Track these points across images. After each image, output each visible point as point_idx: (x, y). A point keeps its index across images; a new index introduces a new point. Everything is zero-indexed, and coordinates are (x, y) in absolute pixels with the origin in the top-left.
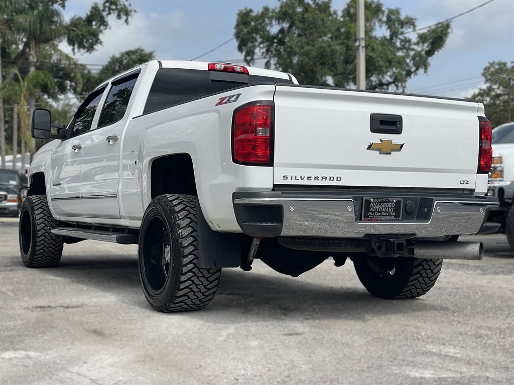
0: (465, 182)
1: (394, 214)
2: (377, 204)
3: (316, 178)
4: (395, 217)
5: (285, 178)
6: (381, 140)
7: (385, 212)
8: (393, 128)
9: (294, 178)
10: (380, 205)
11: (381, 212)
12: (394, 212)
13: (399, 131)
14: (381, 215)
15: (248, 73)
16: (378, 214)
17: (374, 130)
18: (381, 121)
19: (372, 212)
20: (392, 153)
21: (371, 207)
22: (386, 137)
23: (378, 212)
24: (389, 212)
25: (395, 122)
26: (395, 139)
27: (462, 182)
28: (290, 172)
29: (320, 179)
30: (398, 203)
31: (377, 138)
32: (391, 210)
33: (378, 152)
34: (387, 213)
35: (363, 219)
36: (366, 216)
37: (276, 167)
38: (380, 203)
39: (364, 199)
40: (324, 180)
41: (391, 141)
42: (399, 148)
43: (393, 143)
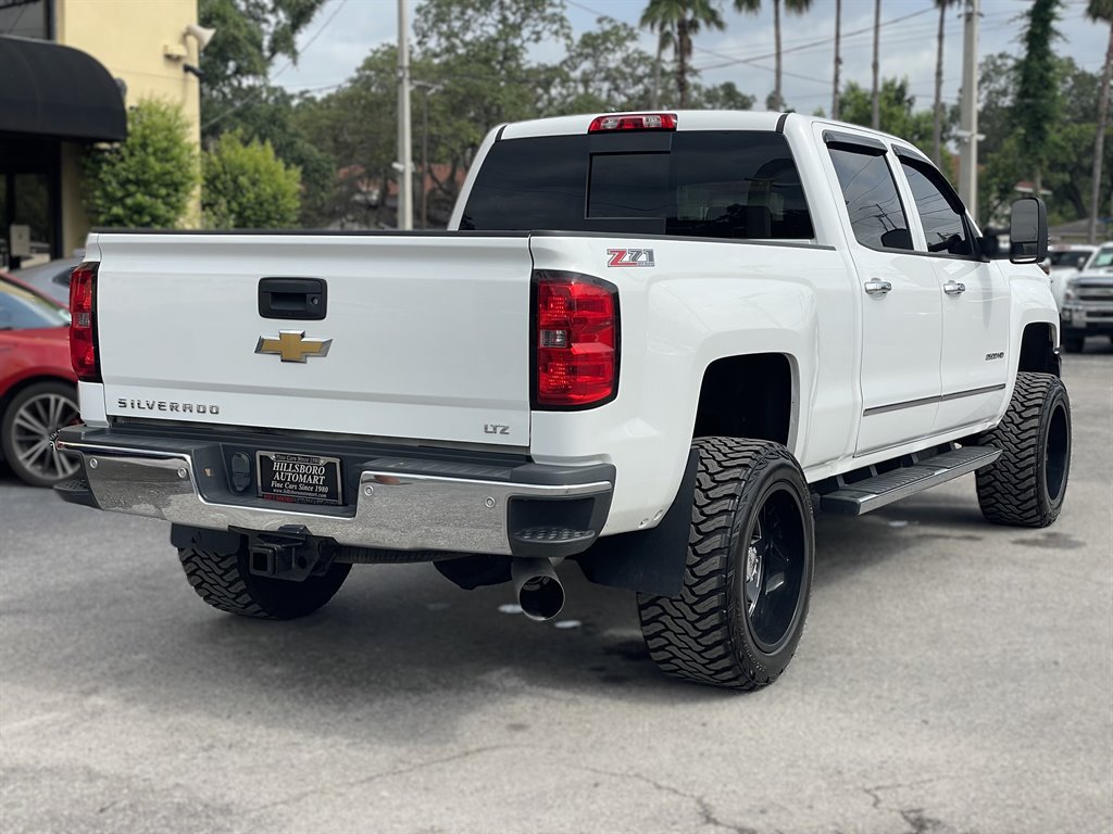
0: (499, 430)
1: (326, 489)
2: (288, 467)
3: (174, 408)
4: (332, 494)
5: (122, 403)
6: (281, 334)
7: (306, 484)
8: (298, 307)
9: (136, 405)
10: (293, 468)
11: (297, 483)
12: (324, 485)
13: (319, 313)
14: (297, 490)
15: (674, 129)
16: (290, 487)
17: (266, 311)
18: (273, 293)
19: (280, 482)
20: (309, 359)
21: (276, 472)
22: (293, 327)
23: (291, 482)
24: (314, 485)
25: (306, 294)
26: (312, 331)
27: (490, 429)
28: (131, 394)
29: (180, 408)
30: (330, 467)
31: (275, 328)
32: (319, 481)
33: (279, 357)
34: (311, 485)
35: (261, 493)
36: (267, 487)
37: (108, 383)
38: (294, 465)
39: (259, 453)
40: (188, 411)
41: (303, 336)
42: (322, 349)
43: (304, 340)
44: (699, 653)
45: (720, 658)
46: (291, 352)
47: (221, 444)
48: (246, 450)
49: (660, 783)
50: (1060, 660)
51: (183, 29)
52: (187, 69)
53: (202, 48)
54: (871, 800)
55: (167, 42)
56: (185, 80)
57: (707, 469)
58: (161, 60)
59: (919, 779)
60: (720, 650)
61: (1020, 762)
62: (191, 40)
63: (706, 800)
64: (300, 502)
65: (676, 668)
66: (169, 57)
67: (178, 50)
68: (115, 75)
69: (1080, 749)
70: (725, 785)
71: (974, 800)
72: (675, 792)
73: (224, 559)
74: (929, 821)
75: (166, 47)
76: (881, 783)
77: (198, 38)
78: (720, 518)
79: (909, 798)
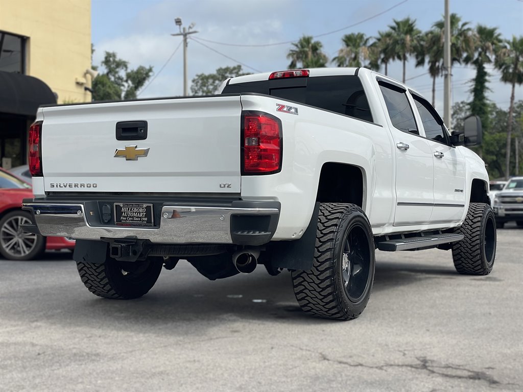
0: (226, 186)
1: (146, 219)
2: (128, 210)
3: (76, 186)
4: (149, 221)
5: (52, 186)
6: (126, 147)
7: (137, 217)
8: (134, 134)
9: (58, 186)
10: (131, 210)
11: (133, 217)
12: (145, 217)
13: (144, 137)
14: (133, 220)
15: (308, 76)
16: (130, 219)
17: (119, 138)
18: (123, 129)
19: (125, 217)
20: (139, 158)
21: (123, 212)
22: (131, 144)
23: (130, 217)
24: (141, 218)
25: (137, 128)
26: (140, 145)
27: (222, 186)
29: (79, 186)
30: (148, 208)
31: (123, 145)
32: (143, 215)
33: (125, 159)
34: (139, 217)
35: (116, 223)
36: (119, 220)
37: (46, 176)
38: (131, 208)
39: (115, 204)
40: (82, 187)
41: (136, 147)
42: (145, 153)
43: (137, 149)
44: (321, 300)
45: (331, 301)
46: (130, 156)
47: (97, 201)
48: (109, 203)
49: (302, 348)
50: (492, 313)
51: (85, 71)
52: (86, 89)
53: (93, 80)
54: (402, 354)
55: (77, 77)
56: (85, 94)
57: (324, 214)
58: (74, 85)
59: (424, 347)
60: (330, 298)
61: (473, 343)
62: (89, 76)
63: (323, 353)
64: (134, 225)
65: (310, 308)
66: (78, 84)
67: (82, 80)
68: (54, 90)
69: (501, 339)
70: (333, 349)
71: (450, 354)
72: (309, 351)
73: (98, 268)
74: (430, 360)
75: (76, 79)
76: (406, 349)
77: (92, 75)
78: (330, 235)
79: (419, 354)
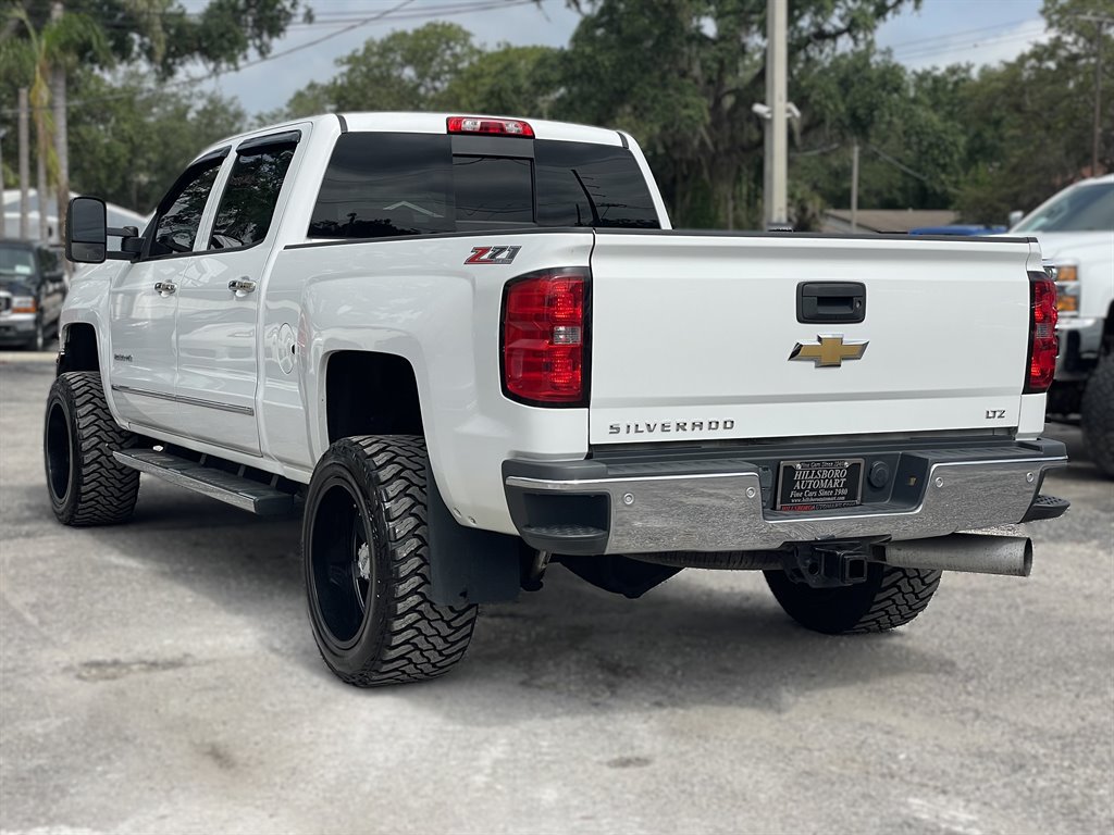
0: (997, 414)
1: (845, 492)
2: (810, 474)
3: (681, 427)
4: (851, 496)
5: (615, 429)
6: (820, 339)
7: (826, 489)
9: (632, 428)
10: (815, 474)
11: (818, 490)
12: (844, 487)
13: (858, 317)
14: (817, 497)
15: (533, 137)
16: (811, 494)
17: (804, 317)
18: (819, 298)
19: (800, 490)
20: (843, 363)
21: (797, 481)
22: (829, 331)
23: (812, 490)
24: (834, 489)
25: (852, 298)
26: (848, 333)
28: (623, 417)
30: (853, 468)
31: (810, 334)
32: (839, 484)
33: (813, 364)
34: (830, 489)
35: (779, 506)
36: (787, 499)
37: (595, 407)
38: (814, 471)
39: (783, 464)
40: (697, 429)
41: (841, 339)
42: (857, 352)
43: (842, 343)
46: (830, 357)
64: (818, 508)
